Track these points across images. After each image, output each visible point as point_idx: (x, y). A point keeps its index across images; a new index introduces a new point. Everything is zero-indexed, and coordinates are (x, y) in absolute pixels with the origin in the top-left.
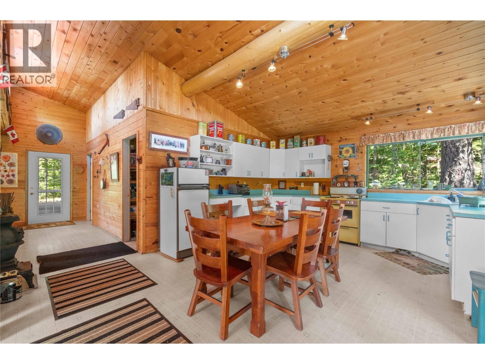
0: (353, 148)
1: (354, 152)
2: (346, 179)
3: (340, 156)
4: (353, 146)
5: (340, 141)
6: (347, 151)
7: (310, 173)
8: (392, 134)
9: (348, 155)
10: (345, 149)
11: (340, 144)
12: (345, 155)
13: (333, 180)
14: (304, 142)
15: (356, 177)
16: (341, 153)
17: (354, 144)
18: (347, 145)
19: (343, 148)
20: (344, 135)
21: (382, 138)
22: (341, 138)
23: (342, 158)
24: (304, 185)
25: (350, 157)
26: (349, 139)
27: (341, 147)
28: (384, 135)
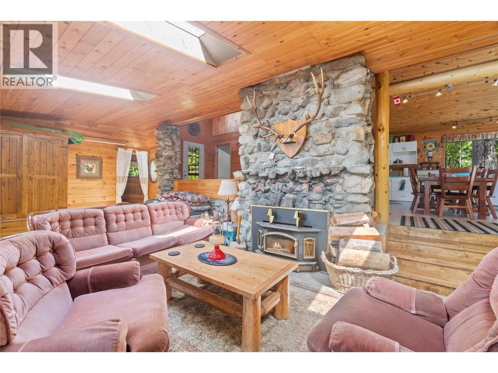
0: (435, 144)
1: (436, 147)
2: (430, 165)
3: (425, 149)
4: (435, 142)
5: (424, 139)
6: (431, 146)
7: (400, 162)
8: (467, 135)
9: (431, 149)
10: (429, 144)
11: (425, 141)
12: (429, 149)
13: (418, 166)
14: (397, 139)
15: (437, 163)
16: (425, 147)
17: (436, 141)
18: (430, 142)
19: (427, 144)
20: (427, 135)
21: (459, 138)
22: (425, 137)
23: (426, 150)
24: (393, 170)
25: (433, 150)
26: (432, 138)
27: (425, 143)
28: (461, 136)
